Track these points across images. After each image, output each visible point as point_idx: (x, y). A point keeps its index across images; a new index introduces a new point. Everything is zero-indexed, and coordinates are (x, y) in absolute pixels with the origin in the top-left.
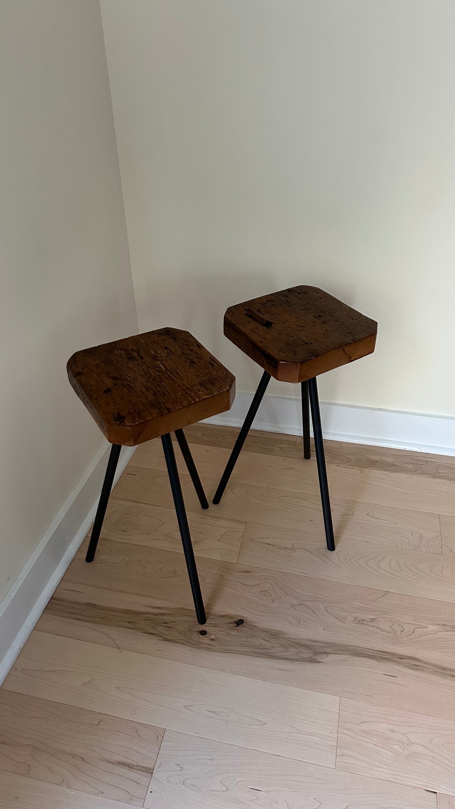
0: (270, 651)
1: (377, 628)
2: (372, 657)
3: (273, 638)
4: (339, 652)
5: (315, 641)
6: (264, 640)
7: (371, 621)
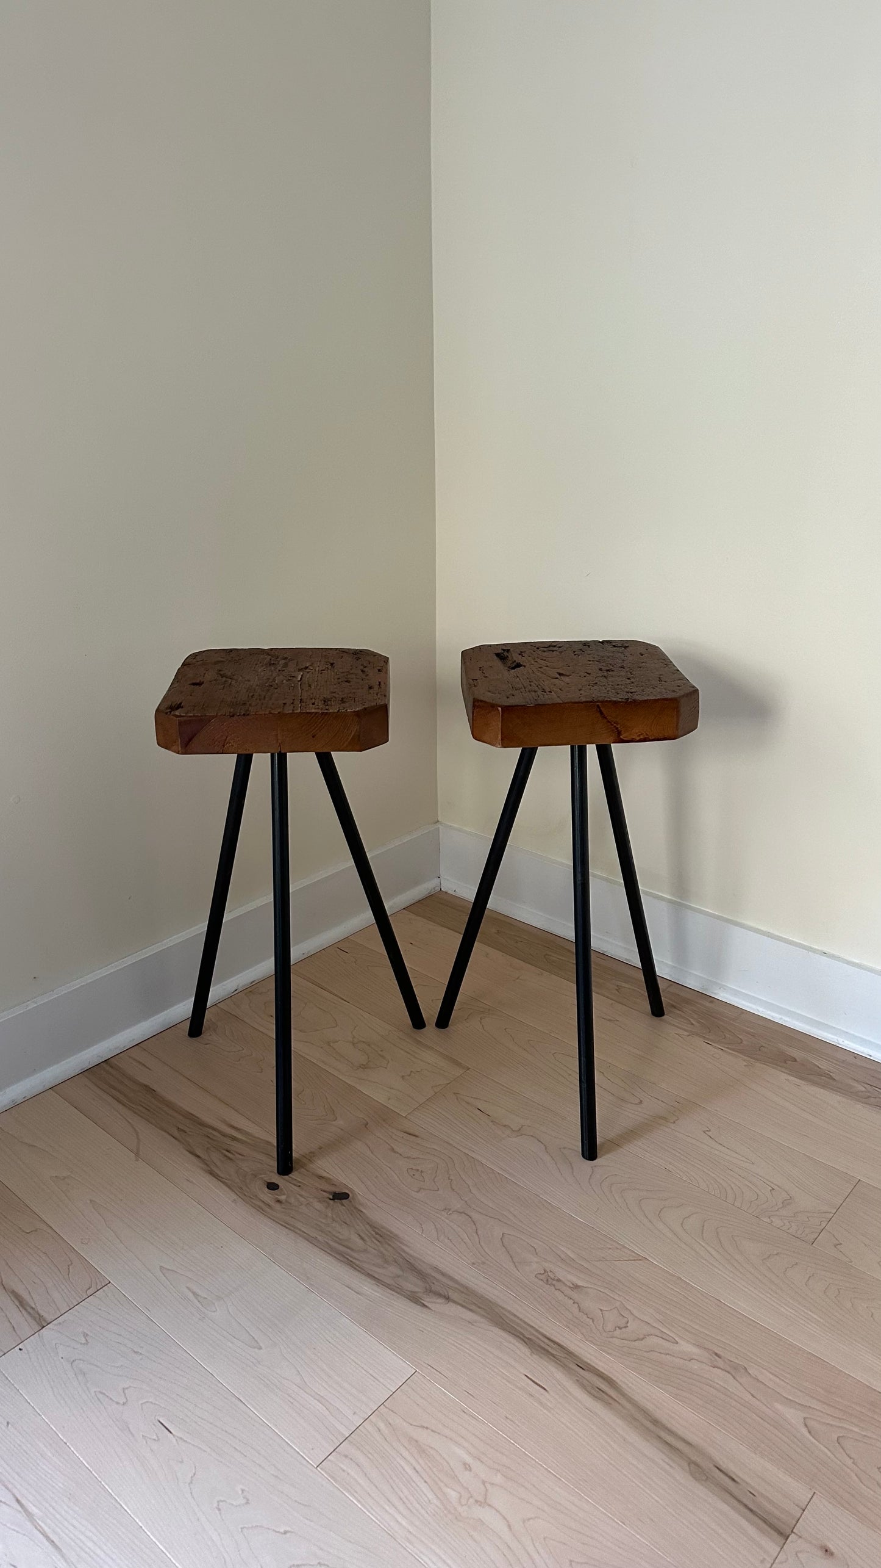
0: (355, 1255)
1: (574, 1303)
2: (527, 1341)
3: (376, 1239)
4: (473, 1307)
5: (443, 1274)
6: (360, 1236)
7: (570, 1287)
